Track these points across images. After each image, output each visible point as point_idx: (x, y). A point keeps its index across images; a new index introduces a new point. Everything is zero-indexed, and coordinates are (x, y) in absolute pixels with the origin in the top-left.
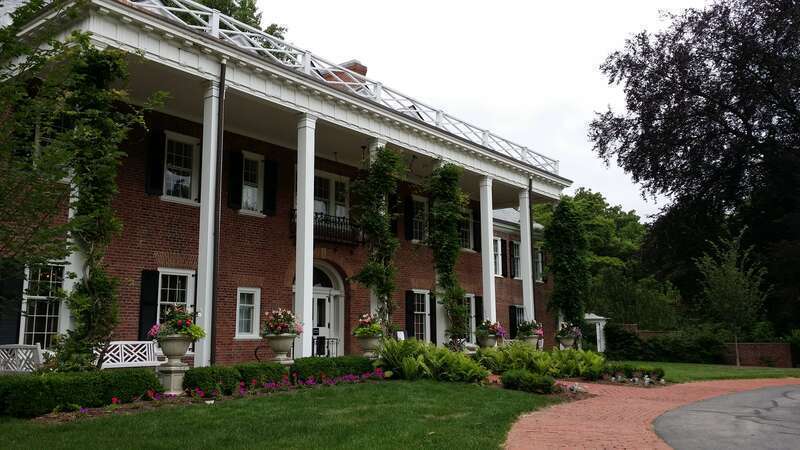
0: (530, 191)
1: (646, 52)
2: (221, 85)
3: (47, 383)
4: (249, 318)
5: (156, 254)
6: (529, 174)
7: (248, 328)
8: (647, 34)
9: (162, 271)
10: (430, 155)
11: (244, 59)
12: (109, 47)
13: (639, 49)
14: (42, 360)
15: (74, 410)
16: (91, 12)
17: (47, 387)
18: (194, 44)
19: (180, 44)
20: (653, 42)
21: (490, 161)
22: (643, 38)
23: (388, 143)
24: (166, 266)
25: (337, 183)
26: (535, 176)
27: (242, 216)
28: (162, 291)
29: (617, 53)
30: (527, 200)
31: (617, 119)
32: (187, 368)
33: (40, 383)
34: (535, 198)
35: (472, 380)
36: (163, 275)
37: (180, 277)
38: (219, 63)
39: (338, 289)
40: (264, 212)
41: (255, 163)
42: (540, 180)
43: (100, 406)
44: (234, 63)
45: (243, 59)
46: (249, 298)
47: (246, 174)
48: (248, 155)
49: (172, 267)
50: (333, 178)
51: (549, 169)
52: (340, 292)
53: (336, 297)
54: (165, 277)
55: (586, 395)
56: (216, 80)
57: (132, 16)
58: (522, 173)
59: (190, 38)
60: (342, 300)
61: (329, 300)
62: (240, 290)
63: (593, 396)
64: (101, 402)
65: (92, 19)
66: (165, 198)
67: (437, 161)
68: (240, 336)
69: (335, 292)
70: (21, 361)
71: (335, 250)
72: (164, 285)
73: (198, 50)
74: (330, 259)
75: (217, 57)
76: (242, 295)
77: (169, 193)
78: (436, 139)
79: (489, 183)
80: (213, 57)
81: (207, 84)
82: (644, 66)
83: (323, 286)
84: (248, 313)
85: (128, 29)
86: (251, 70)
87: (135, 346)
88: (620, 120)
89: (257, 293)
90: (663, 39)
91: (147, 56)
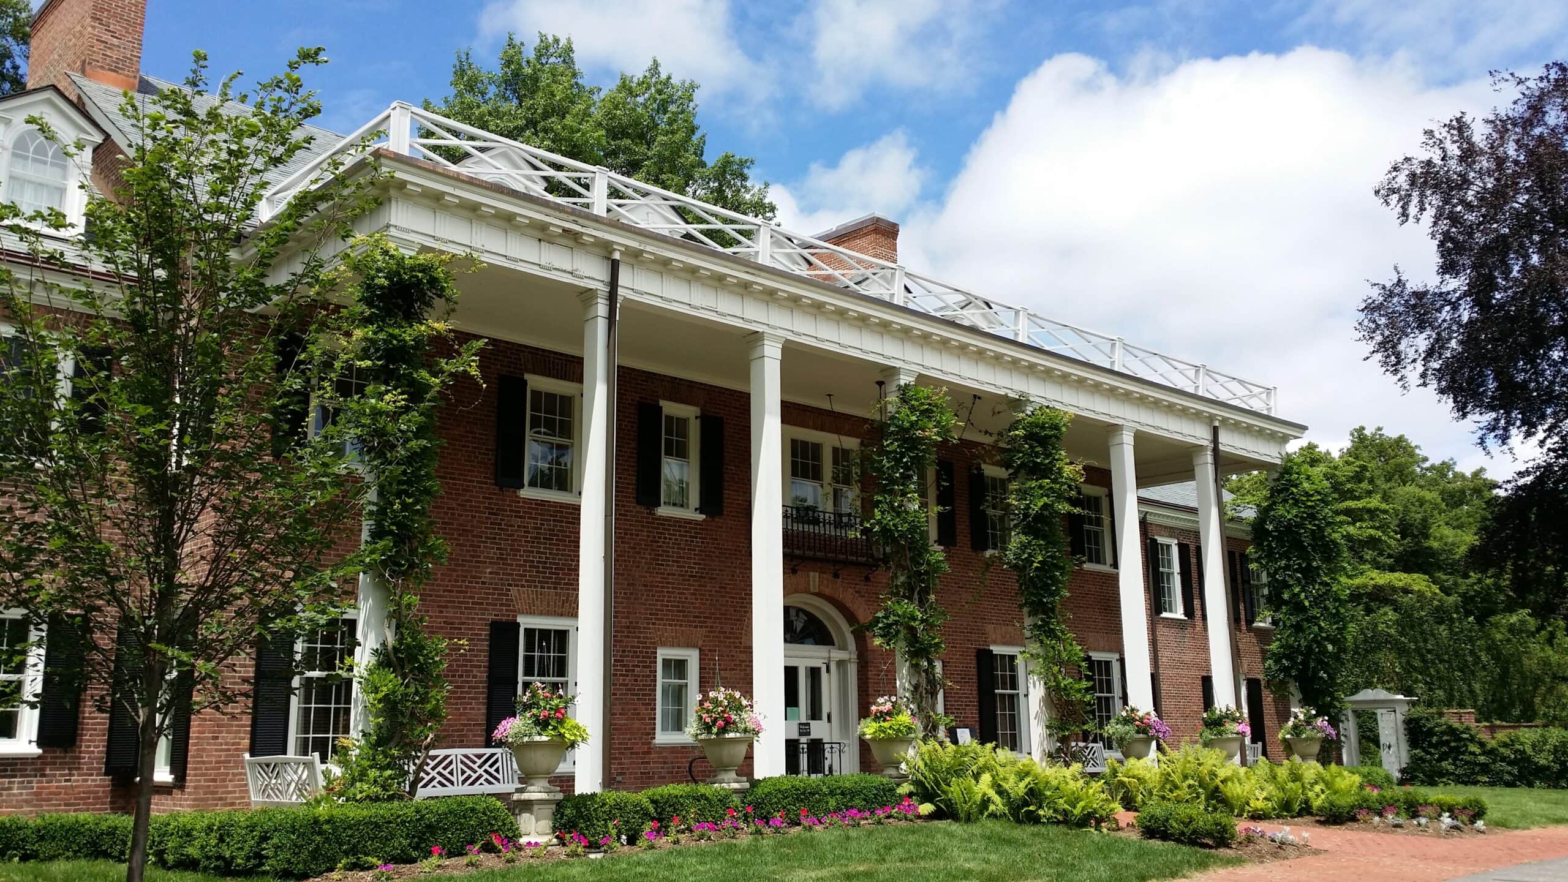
0: (1216, 450)
1: (1469, 154)
2: (612, 296)
3: (328, 822)
4: (680, 704)
5: (514, 591)
6: (1211, 418)
7: (678, 725)
8: (1467, 119)
9: (526, 622)
10: (1002, 392)
11: (650, 248)
12: (424, 249)
13: (1454, 150)
14: (322, 782)
15: (371, 867)
16: (393, 192)
17: (325, 827)
18: (565, 230)
19: (541, 233)
20: (1480, 134)
21: (1127, 397)
22: (1460, 127)
23: (920, 375)
24: (530, 613)
25: (835, 450)
26: (1224, 421)
27: (661, 518)
28: (526, 658)
29: (1407, 159)
30: (1210, 469)
31: (1416, 294)
32: (560, 796)
33: (316, 821)
34: (1225, 464)
35: (1084, 821)
36: (526, 629)
37: (556, 631)
38: (608, 258)
39: (843, 647)
40: (701, 510)
41: (683, 422)
42: (1236, 427)
43: (413, 861)
44: (635, 256)
45: (648, 248)
46: (678, 667)
47: (669, 443)
48: (670, 408)
49: (541, 614)
50: (828, 441)
51: (1257, 405)
52: (849, 654)
53: (841, 663)
54: (529, 632)
55: (1302, 849)
56: (603, 289)
57: (458, 192)
58: (1197, 416)
59: (557, 222)
60: (852, 670)
61: (828, 670)
62: (662, 653)
63: (1317, 852)
64: (414, 854)
65: (393, 203)
66: (527, 493)
67: (1017, 403)
68: (663, 737)
69: (837, 655)
70: (289, 785)
71: (836, 576)
72: (529, 647)
73: (572, 239)
74: (827, 591)
75: (605, 249)
76: (667, 663)
77: (533, 484)
78: (1015, 362)
79: (1128, 439)
80: (597, 250)
81: (586, 296)
82: (1466, 182)
83: (817, 643)
84: (678, 695)
85: (453, 214)
86: (664, 266)
87: (479, 756)
88: (1419, 295)
89: (693, 658)
90: (1501, 126)
91: (486, 258)
